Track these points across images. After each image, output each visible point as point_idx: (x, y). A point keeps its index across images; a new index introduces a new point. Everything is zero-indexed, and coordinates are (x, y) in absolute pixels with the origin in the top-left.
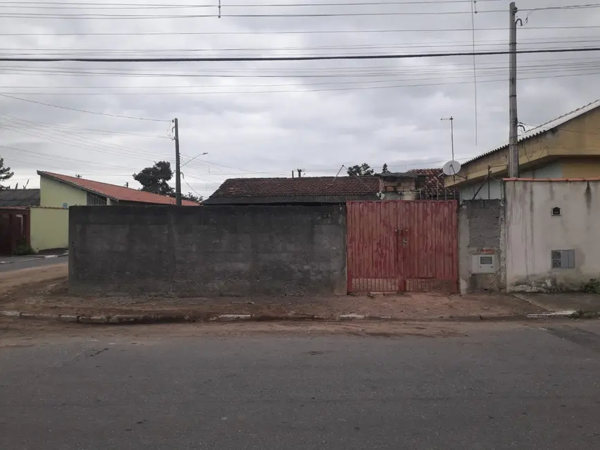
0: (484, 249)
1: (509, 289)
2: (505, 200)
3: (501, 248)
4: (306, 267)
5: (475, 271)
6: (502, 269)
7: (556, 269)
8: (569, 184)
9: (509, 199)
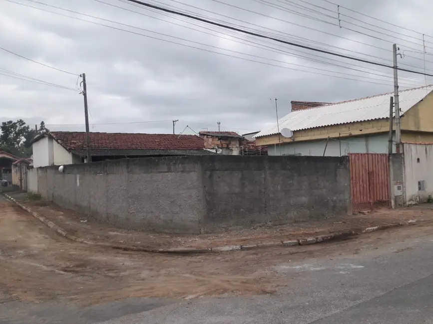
0: (399, 181)
1: (408, 203)
2: (403, 153)
3: (404, 181)
4: (335, 198)
5: (396, 194)
6: (404, 192)
7: (420, 191)
8: (421, 145)
9: (405, 153)
